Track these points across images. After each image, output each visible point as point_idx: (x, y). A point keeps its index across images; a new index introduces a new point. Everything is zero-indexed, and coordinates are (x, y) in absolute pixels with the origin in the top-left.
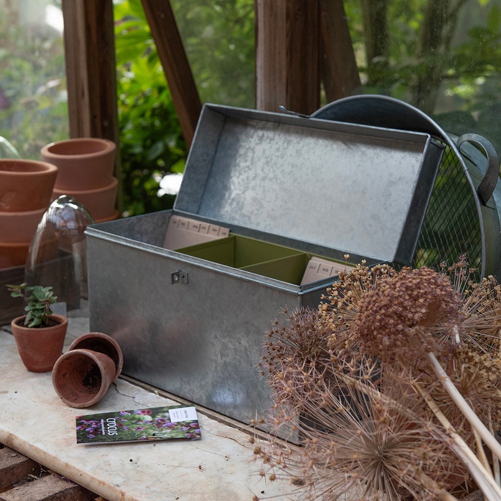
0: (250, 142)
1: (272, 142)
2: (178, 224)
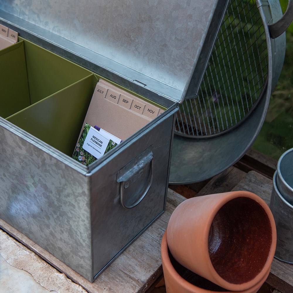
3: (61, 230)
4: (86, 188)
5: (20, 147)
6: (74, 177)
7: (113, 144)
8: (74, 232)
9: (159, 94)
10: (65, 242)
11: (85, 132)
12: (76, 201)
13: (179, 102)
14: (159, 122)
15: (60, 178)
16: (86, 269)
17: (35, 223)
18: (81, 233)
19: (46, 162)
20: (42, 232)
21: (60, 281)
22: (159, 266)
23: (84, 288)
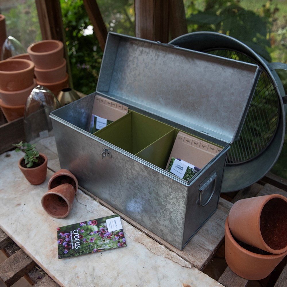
0: (135, 54)
1: (148, 55)
2: (100, 101)
3: (164, 219)
4: (185, 194)
5: (143, 171)
6: (178, 187)
7: (190, 169)
8: (173, 220)
9: (217, 139)
10: (166, 227)
11: (172, 162)
12: (177, 201)
13: (231, 143)
14: (221, 155)
15: (168, 188)
16: (178, 243)
17: (146, 215)
18: (178, 221)
19: (160, 179)
20: (151, 220)
21: (162, 249)
22: (219, 242)
23: (177, 254)
